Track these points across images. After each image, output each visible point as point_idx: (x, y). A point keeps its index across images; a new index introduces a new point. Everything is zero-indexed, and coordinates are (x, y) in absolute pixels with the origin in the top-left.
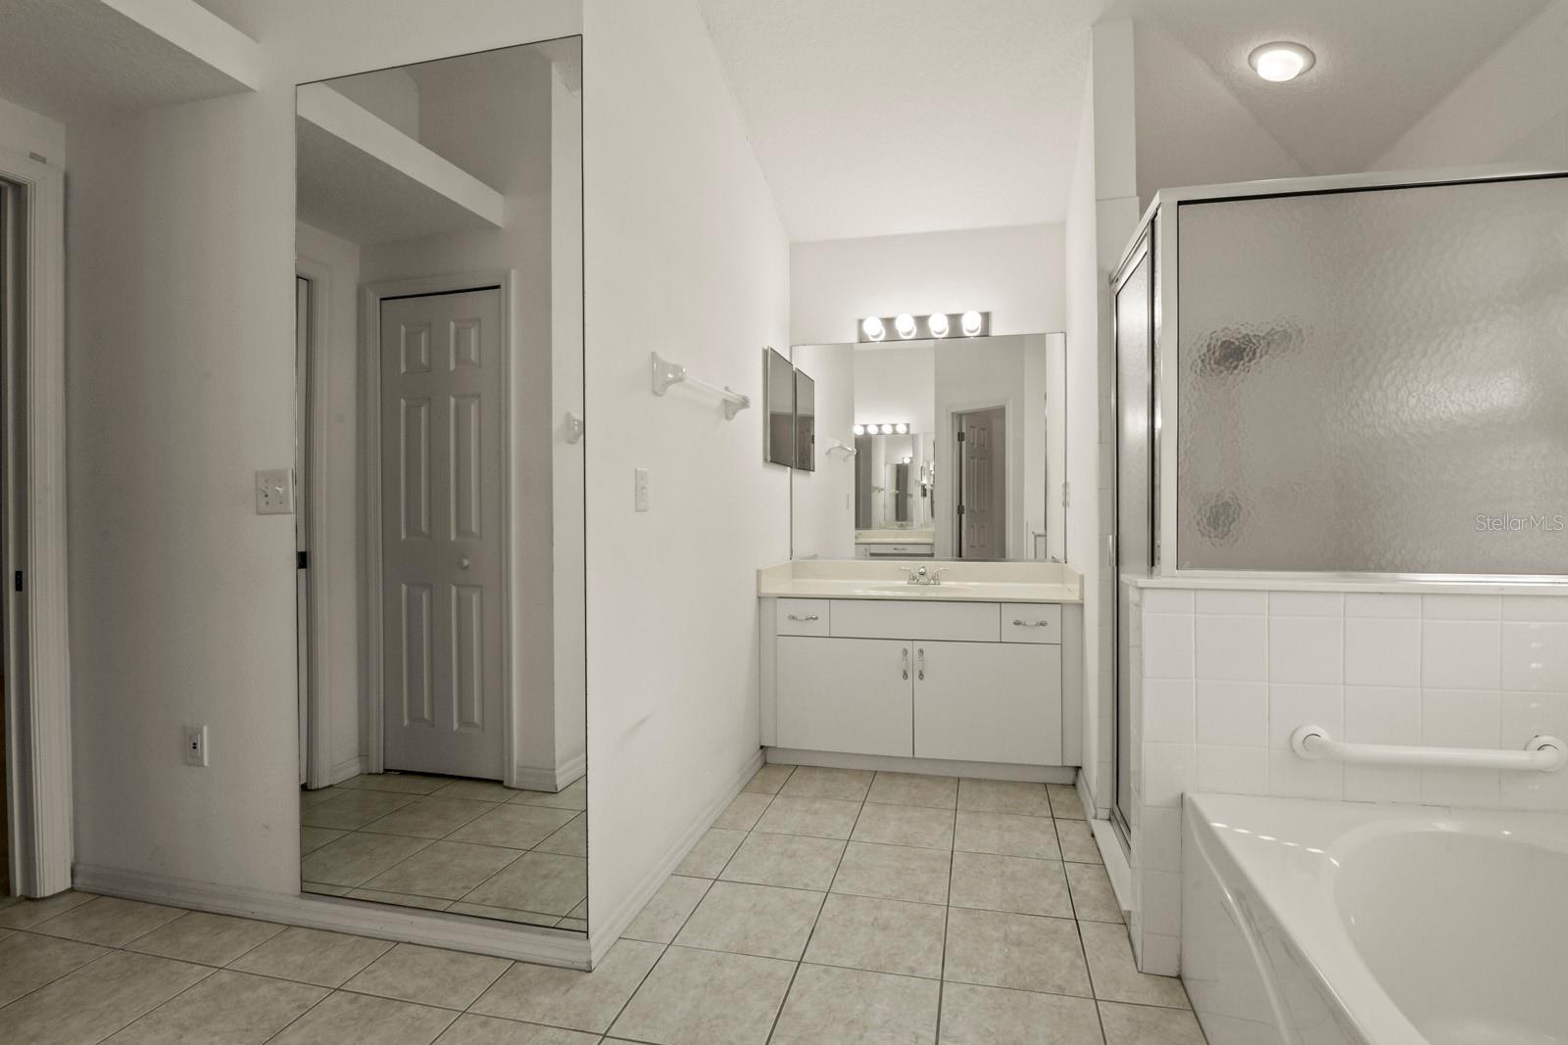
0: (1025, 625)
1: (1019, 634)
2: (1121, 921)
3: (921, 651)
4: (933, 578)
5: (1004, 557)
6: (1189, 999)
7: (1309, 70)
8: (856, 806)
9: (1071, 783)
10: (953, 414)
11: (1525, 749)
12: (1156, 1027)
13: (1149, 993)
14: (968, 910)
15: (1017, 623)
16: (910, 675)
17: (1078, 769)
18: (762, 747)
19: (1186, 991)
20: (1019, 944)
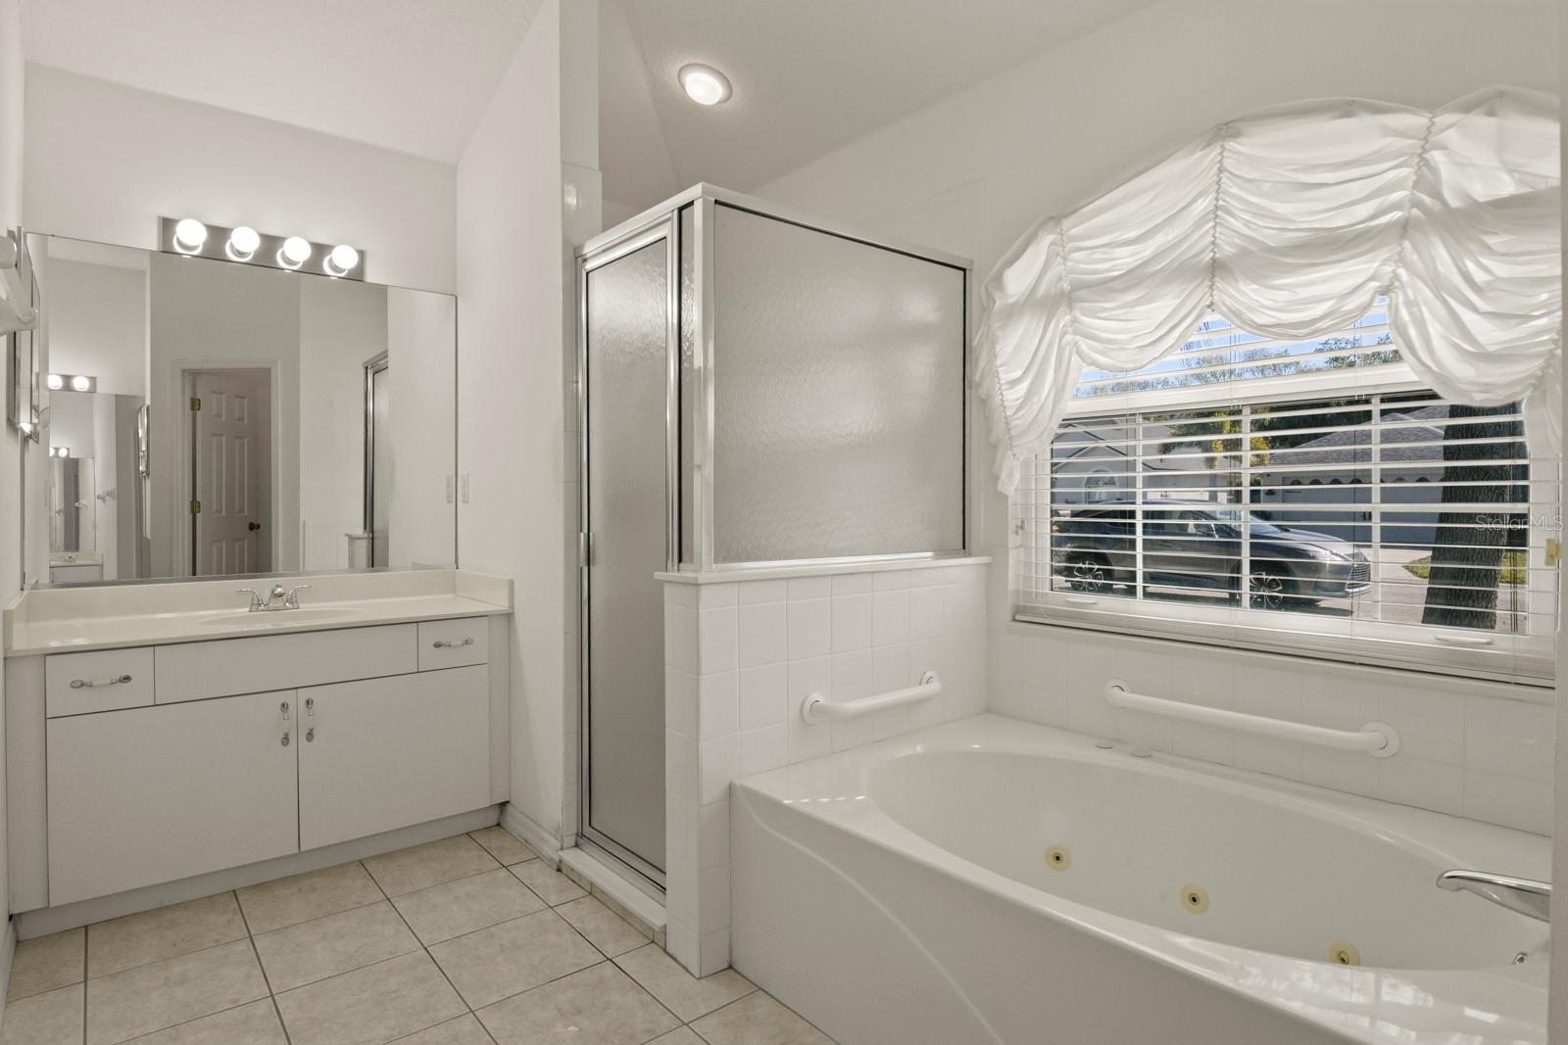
0: (450, 646)
1: (440, 658)
2: (647, 941)
3: (308, 702)
4: (290, 601)
5: (387, 565)
6: (750, 981)
7: (725, 101)
8: (243, 946)
9: (495, 823)
10: (184, 371)
11: (920, 684)
12: (748, 1020)
13: (719, 993)
14: (497, 1005)
15: (437, 645)
16: (292, 738)
17: (504, 805)
18: (11, 918)
19: (744, 977)
20: (579, 1012)
